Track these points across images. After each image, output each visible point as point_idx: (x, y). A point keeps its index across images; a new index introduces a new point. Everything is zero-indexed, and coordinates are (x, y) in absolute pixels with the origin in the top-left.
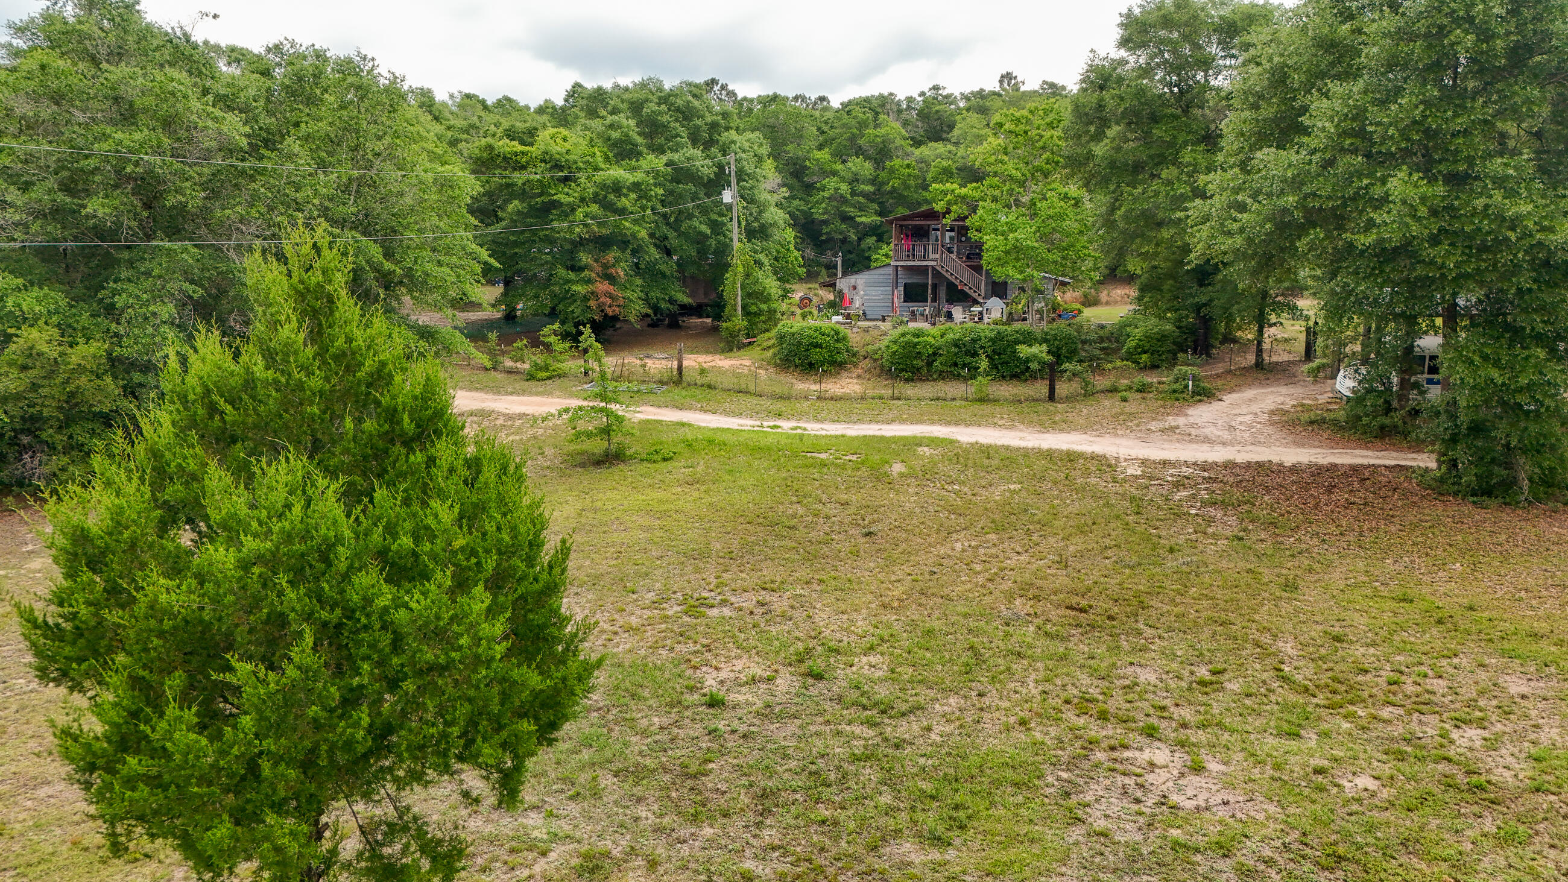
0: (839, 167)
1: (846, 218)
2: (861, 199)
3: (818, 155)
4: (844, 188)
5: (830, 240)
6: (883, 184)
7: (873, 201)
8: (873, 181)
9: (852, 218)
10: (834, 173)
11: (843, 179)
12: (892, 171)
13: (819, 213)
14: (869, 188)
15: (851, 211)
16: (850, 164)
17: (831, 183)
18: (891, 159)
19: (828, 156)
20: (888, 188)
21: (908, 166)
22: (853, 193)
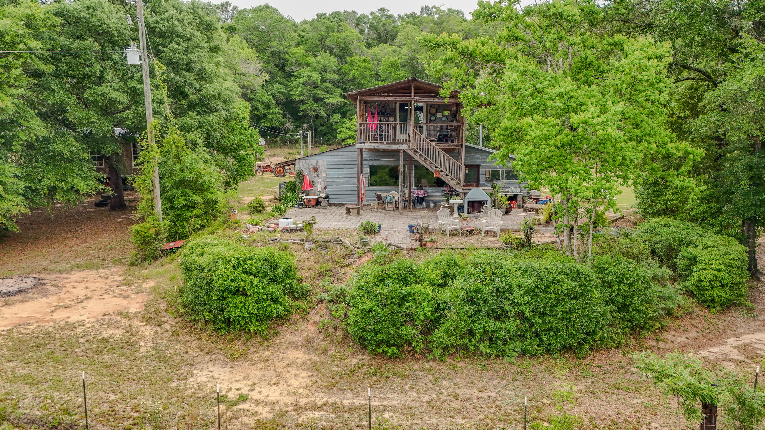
0: (311, 60)
1: (317, 100)
2: (328, 85)
3: (294, 50)
4: (316, 76)
5: (306, 116)
6: (345, 74)
7: (338, 87)
8: (338, 71)
9: (322, 100)
10: (308, 65)
11: (314, 69)
12: (352, 64)
13: (296, 94)
14: (335, 77)
15: (320, 93)
16: (319, 58)
17: (305, 72)
18: (351, 55)
19: (303, 52)
20: (350, 77)
21: (365, 61)
22: (323, 80)
